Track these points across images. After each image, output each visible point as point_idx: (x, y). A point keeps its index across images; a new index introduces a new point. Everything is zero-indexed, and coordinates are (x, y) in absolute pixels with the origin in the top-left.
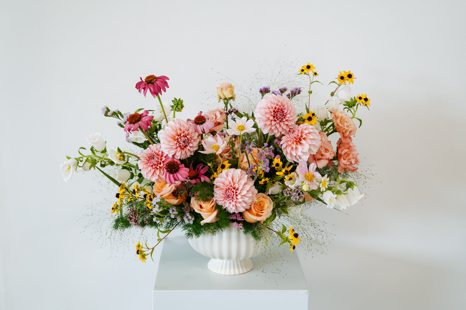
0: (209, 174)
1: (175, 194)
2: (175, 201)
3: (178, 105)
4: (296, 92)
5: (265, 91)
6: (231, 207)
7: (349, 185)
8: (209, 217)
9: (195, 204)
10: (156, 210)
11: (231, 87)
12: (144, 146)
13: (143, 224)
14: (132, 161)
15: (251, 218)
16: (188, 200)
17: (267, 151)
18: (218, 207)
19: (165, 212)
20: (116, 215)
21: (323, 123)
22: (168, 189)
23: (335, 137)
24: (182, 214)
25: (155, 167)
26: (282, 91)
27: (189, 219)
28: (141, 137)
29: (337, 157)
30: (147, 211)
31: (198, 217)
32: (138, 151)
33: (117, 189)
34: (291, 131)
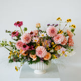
0: (34, 47)
1: (25, 53)
2: (25, 55)
3: (26, 29)
4: (57, 25)
5: (49, 25)
6: (40, 56)
7: (72, 50)
8: (34, 59)
9: (31, 56)
10: (20, 57)
11: (39, 24)
12: (17, 40)
13: (17, 61)
14: (13, 44)
15: (45, 59)
16: (29, 55)
17: (49, 41)
18: (37, 56)
19: (23, 58)
20: (9, 59)
21: (65, 33)
22: (23, 52)
23: (68, 37)
24: (27, 58)
25: (20, 46)
26: (53, 25)
27: (29, 60)
28: (16, 38)
29: (68, 42)
30: (18, 58)
31: (32, 59)
32: (15, 42)
33: (10, 52)
34: (56, 36)
